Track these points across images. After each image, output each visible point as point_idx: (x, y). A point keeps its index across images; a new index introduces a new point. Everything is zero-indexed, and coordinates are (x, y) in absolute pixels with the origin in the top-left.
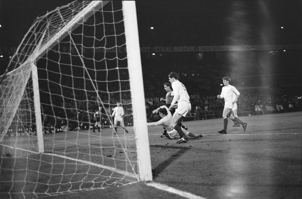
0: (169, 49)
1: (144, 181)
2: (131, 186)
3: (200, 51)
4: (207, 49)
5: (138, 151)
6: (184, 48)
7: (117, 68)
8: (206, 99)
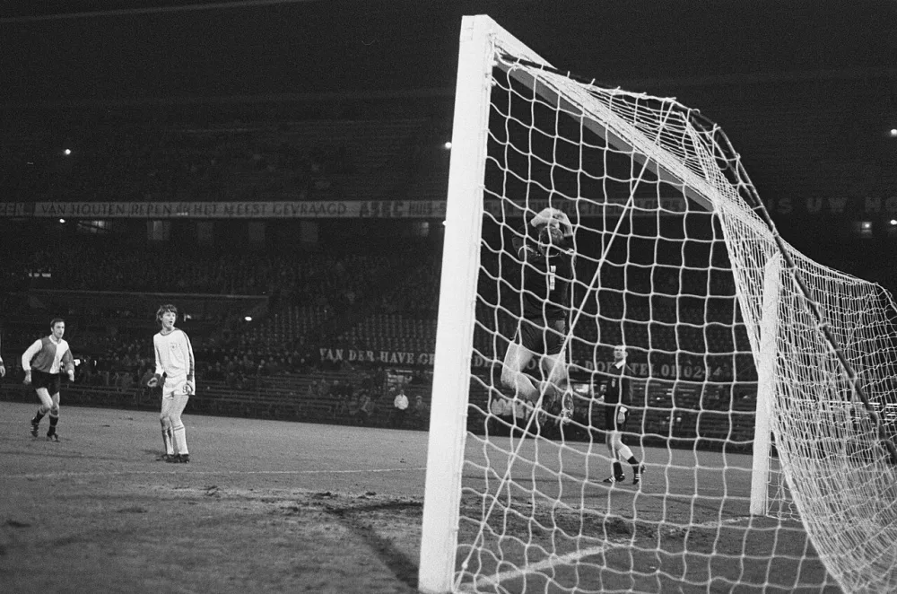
4: (56, 210)
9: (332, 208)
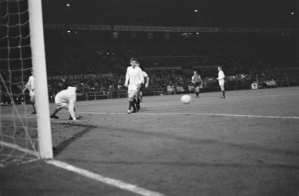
0: (84, 27)
1: (45, 159)
2: (31, 164)
3: (115, 30)
4: (122, 28)
5: (39, 129)
6: (99, 27)
7: (20, 47)
8: (119, 78)
9: (211, 29)
